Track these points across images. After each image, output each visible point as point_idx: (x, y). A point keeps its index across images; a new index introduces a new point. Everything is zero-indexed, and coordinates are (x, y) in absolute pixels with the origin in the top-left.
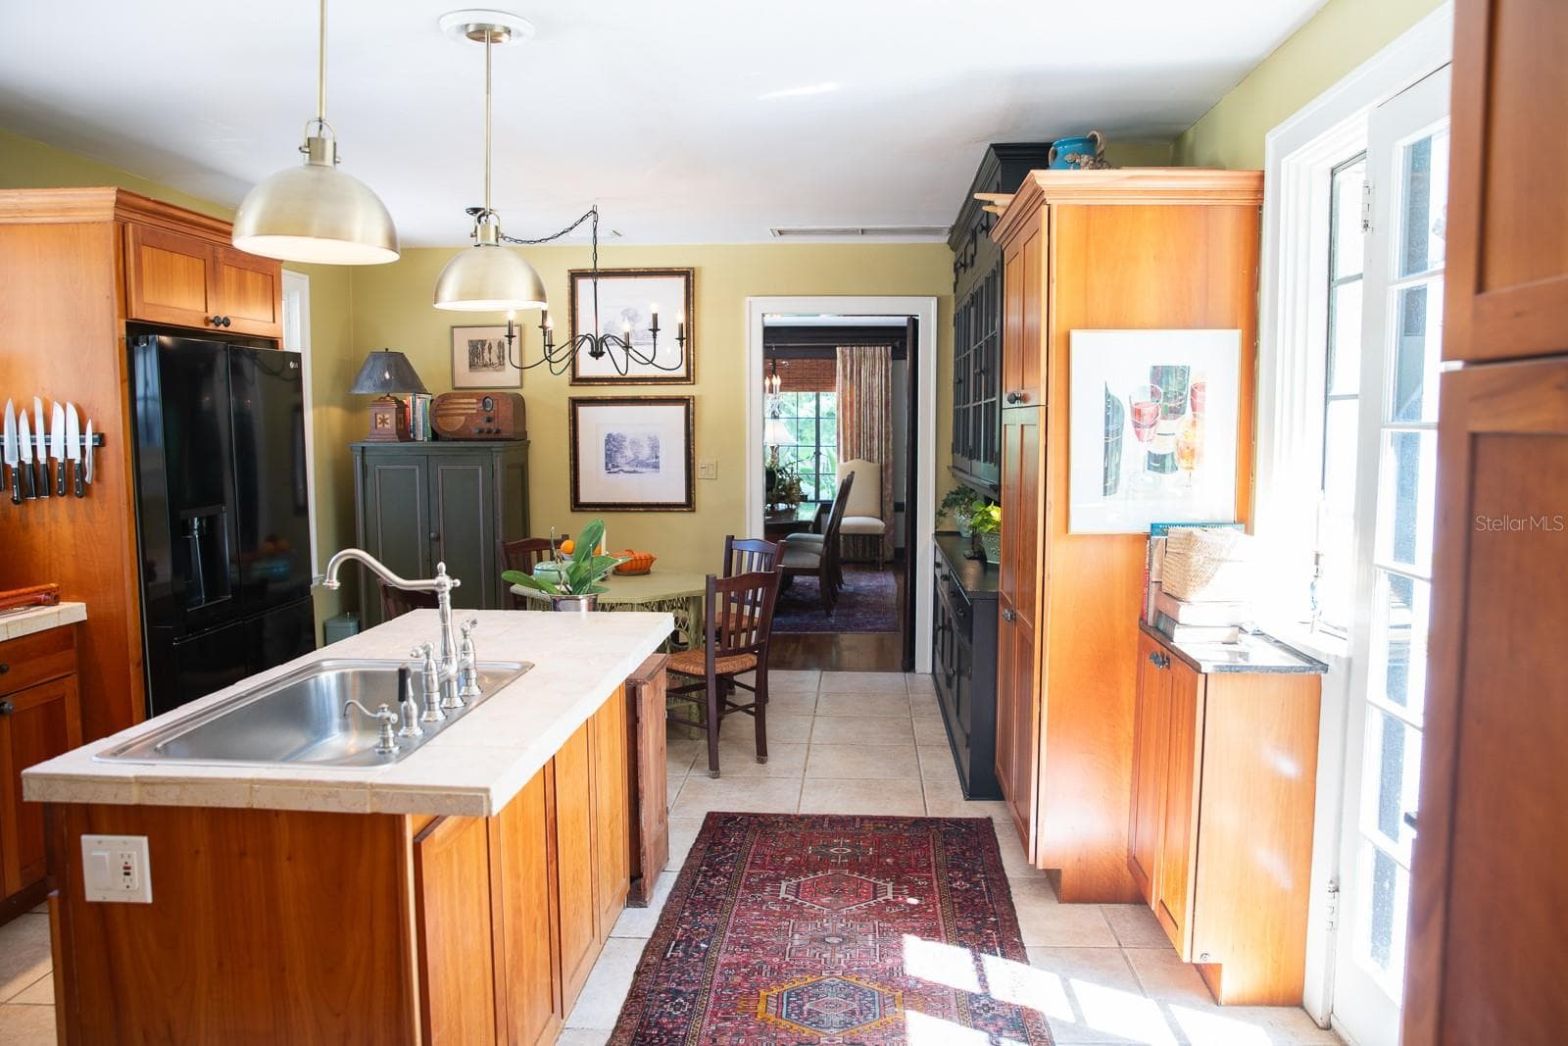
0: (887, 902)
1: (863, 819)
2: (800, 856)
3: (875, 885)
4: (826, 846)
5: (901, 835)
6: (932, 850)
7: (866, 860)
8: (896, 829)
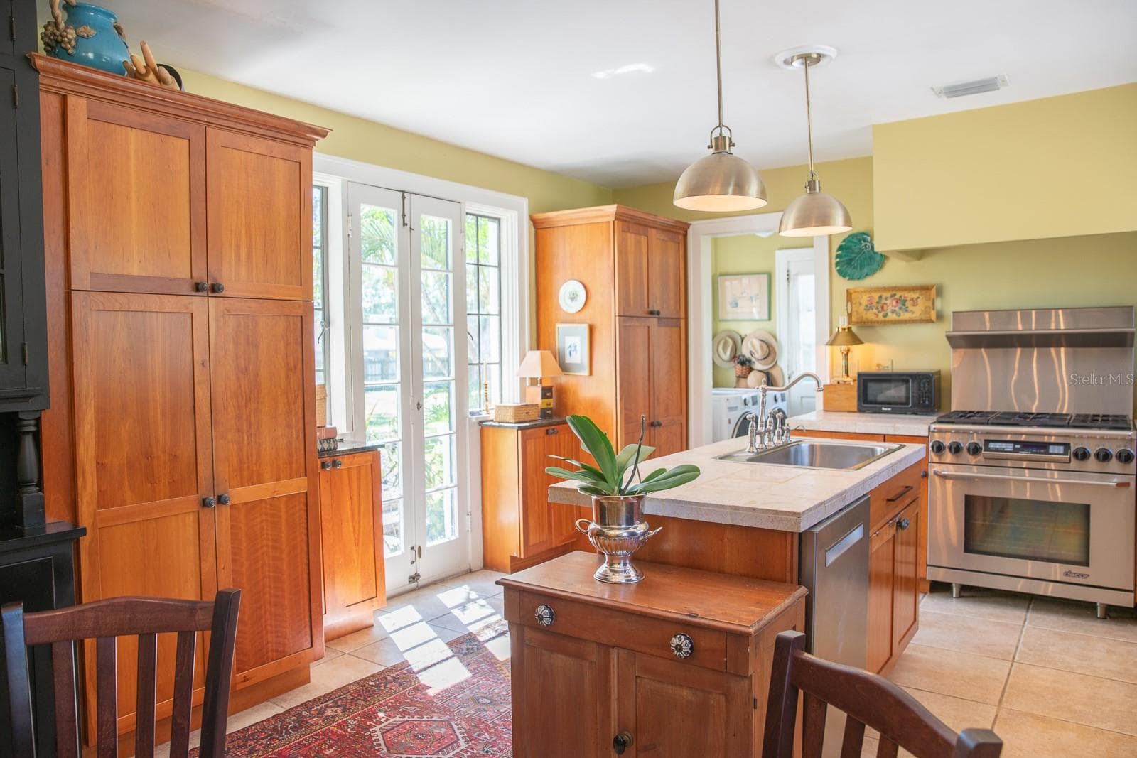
0: (404, 716)
3: (387, 731)
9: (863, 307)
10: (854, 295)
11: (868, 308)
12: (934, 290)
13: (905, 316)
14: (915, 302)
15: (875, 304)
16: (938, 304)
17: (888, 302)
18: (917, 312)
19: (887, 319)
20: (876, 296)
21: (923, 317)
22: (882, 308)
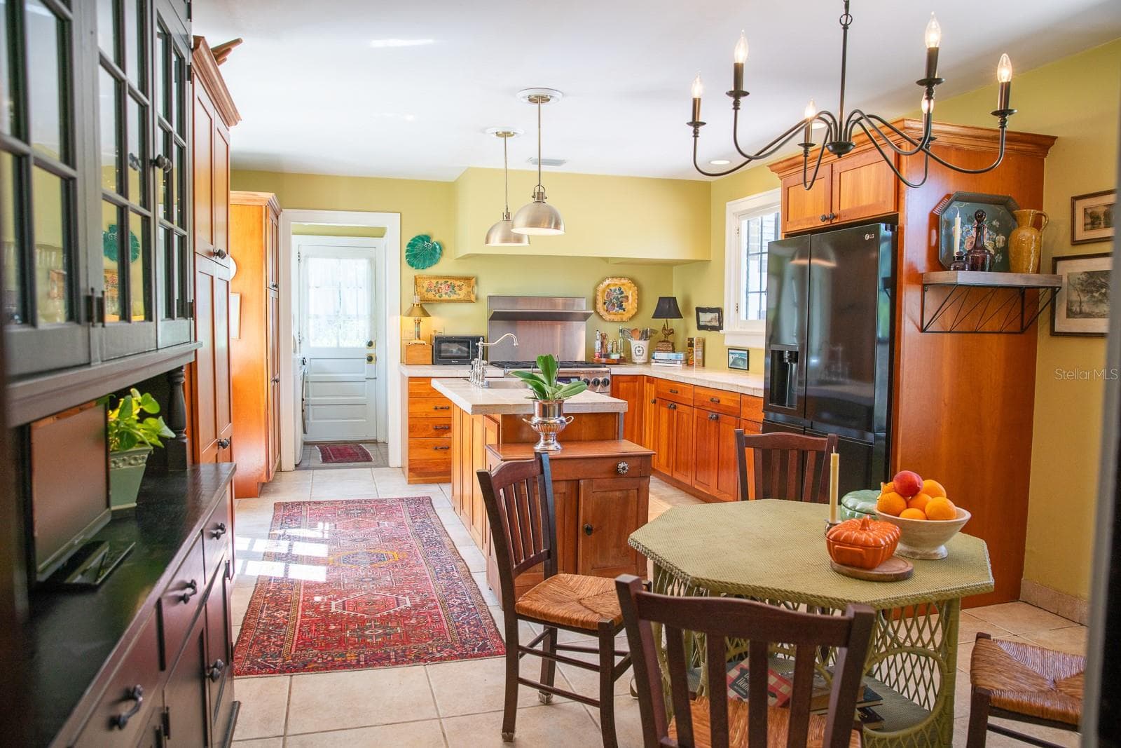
0: (335, 600)
1: (357, 666)
2: (405, 625)
3: (344, 609)
4: (386, 634)
5: (321, 650)
6: (296, 638)
7: (351, 627)
8: (325, 657)
9: (425, 289)
10: (418, 280)
11: (429, 290)
12: (474, 280)
13: (454, 297)
14: (460, 288)
15: (433, 288)
16: (475, 289)
17: (443, 286)
18: (462, 294)
19: (442, 298)
20: (434, 282)
21: (466, 298)
22: (439, 290)
